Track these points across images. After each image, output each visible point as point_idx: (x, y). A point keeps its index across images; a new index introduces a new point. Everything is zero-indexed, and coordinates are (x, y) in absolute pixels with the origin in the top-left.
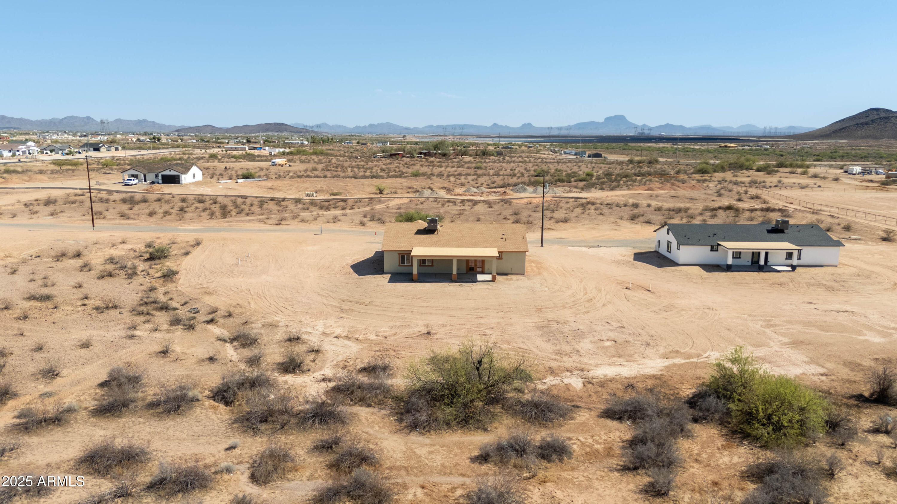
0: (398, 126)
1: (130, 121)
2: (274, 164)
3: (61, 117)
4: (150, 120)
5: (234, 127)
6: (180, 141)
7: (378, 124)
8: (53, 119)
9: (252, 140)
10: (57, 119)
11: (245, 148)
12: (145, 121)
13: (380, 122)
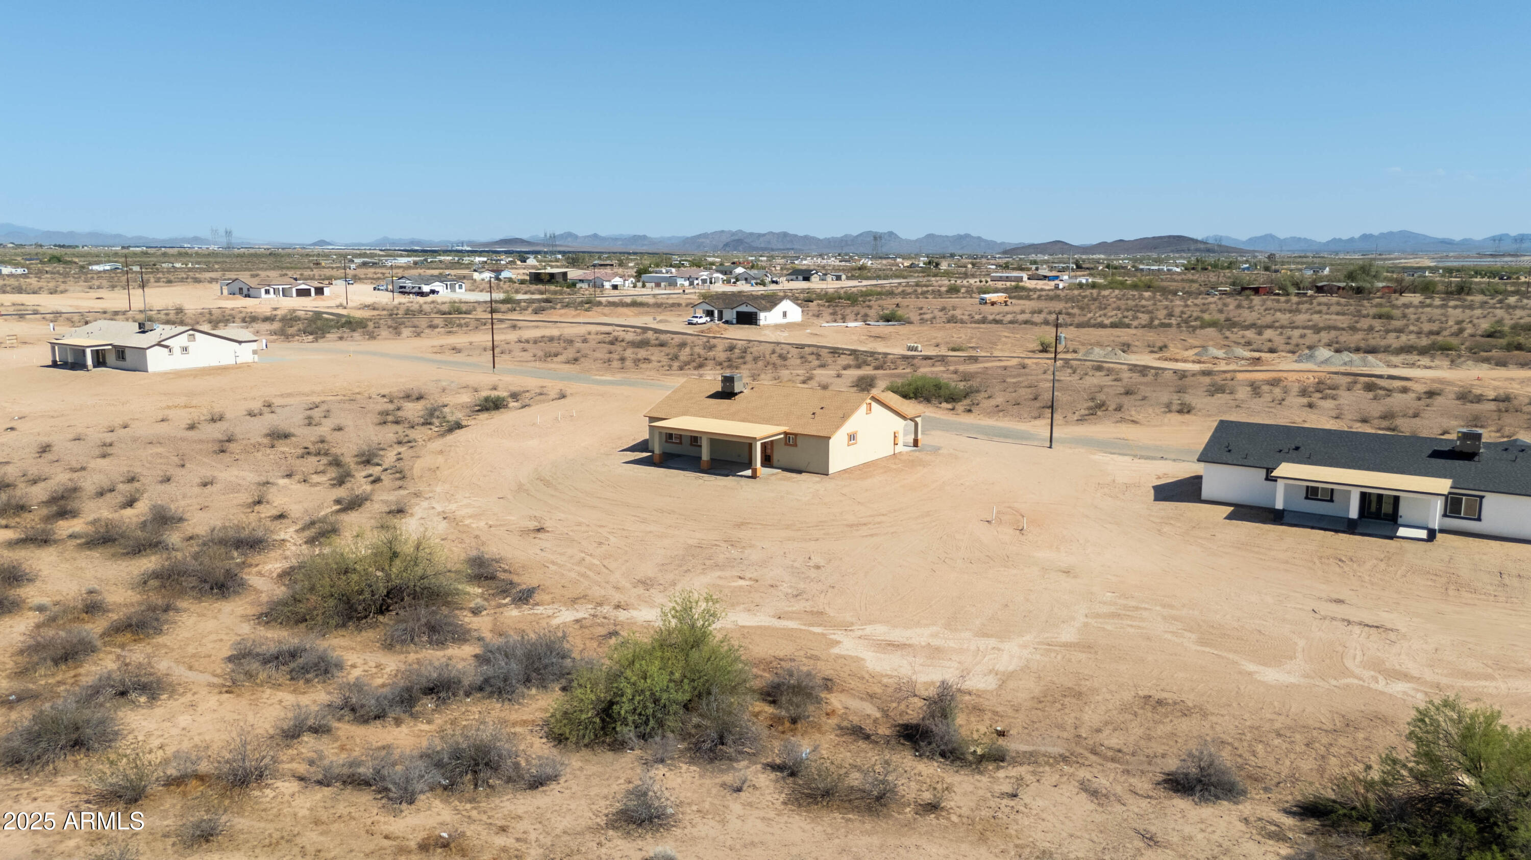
0: (1426, 237)
1: (947, 236)
2: (983, 302)
3: (855, 233)
4: (974, 234)
5: (1100, 244)
6: (970, 266)
7: (1382, 234)
8: (846, 236)
9: (1084, 266)
10: (850, 235)
11: (1022, 278)
12: (967, 236)
13: (1385, 231)
